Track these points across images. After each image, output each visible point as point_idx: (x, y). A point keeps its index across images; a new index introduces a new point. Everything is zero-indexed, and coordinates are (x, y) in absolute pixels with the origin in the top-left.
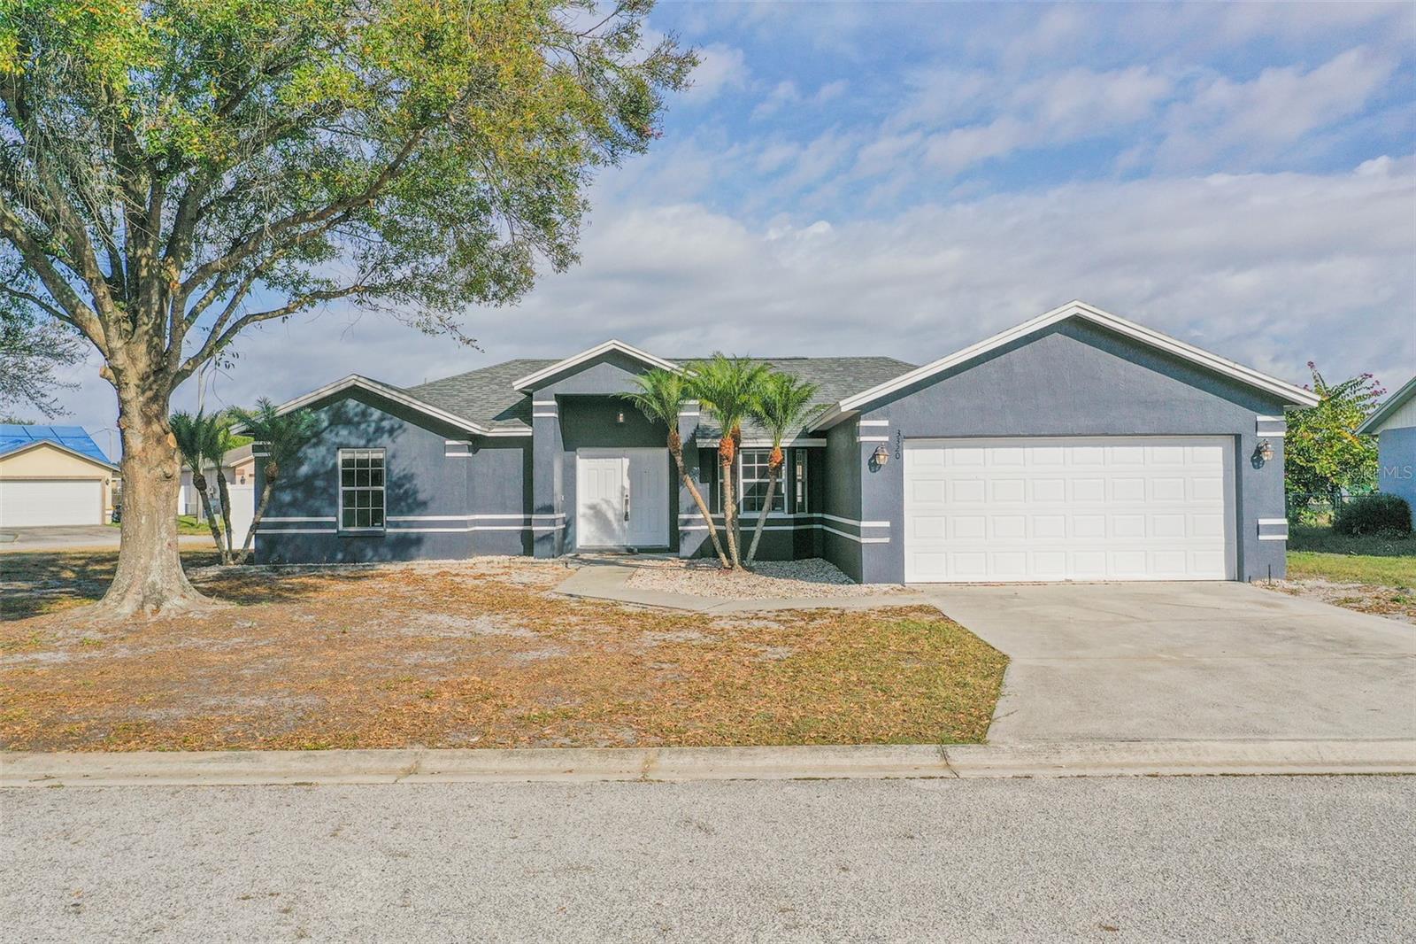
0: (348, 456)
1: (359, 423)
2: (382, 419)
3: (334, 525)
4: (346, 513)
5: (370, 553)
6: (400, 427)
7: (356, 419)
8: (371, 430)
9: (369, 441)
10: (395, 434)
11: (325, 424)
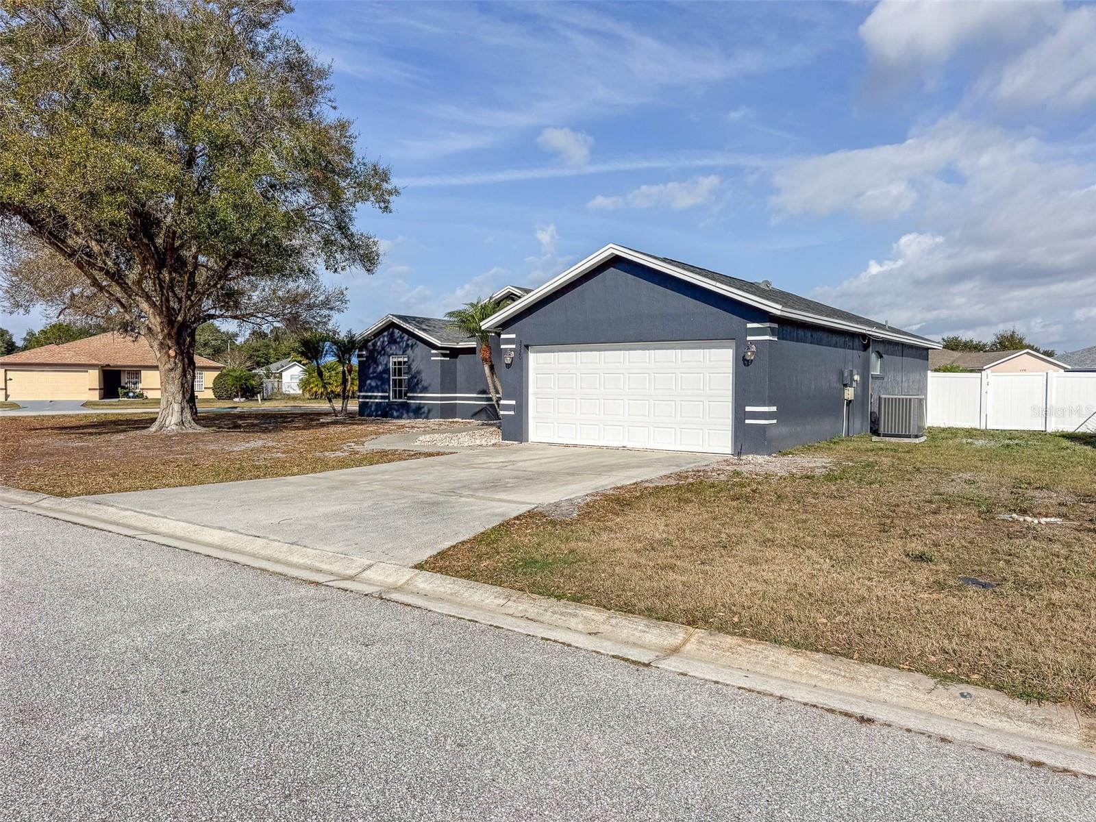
0: (396, 360)
1: (400, 342)
2: (408, 340)
3: (388, 397)
4: (395, 391)
5: (405, 415)
6: (416, 343)
7: (398, 340)
8: (404, 345)
9: (404, 352)
10: (414, 347)
11: (387, 343)
